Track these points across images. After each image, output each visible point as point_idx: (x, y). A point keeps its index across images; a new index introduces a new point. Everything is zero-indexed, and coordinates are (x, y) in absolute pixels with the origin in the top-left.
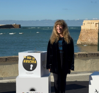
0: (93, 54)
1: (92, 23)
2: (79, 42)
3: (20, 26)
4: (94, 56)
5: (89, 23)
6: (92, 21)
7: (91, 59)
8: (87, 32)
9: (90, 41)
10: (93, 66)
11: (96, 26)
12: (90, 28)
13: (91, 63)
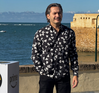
0: (87, 66)
1: (88, 18)
4: (89, 69)
5: (83, 18)
6: (88, 16)
7: (85, 74)
8: (79, 31)
10: (87, 84)
11: (93, 23)
12: (83, 26)
13: (85, 80)
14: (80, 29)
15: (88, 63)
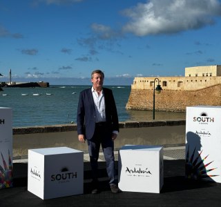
1: (146, 81)
2: (128, 106)
3: (48, 84)
5: (142, 81)
6: (146, 79)
8: (139, 93)
9: (143, 105)
11: (151, 85)
12: (143, 88)
14: (140, 91)
15: (147, 121)
